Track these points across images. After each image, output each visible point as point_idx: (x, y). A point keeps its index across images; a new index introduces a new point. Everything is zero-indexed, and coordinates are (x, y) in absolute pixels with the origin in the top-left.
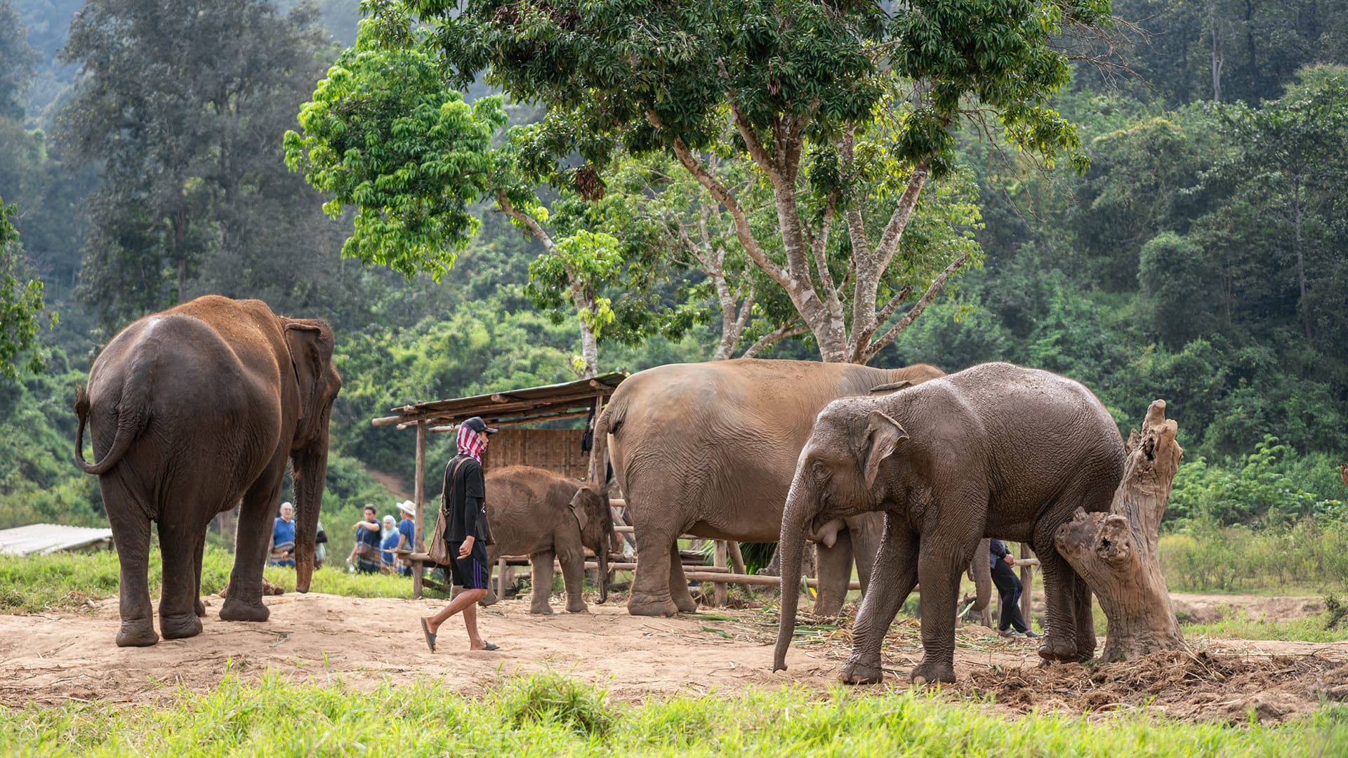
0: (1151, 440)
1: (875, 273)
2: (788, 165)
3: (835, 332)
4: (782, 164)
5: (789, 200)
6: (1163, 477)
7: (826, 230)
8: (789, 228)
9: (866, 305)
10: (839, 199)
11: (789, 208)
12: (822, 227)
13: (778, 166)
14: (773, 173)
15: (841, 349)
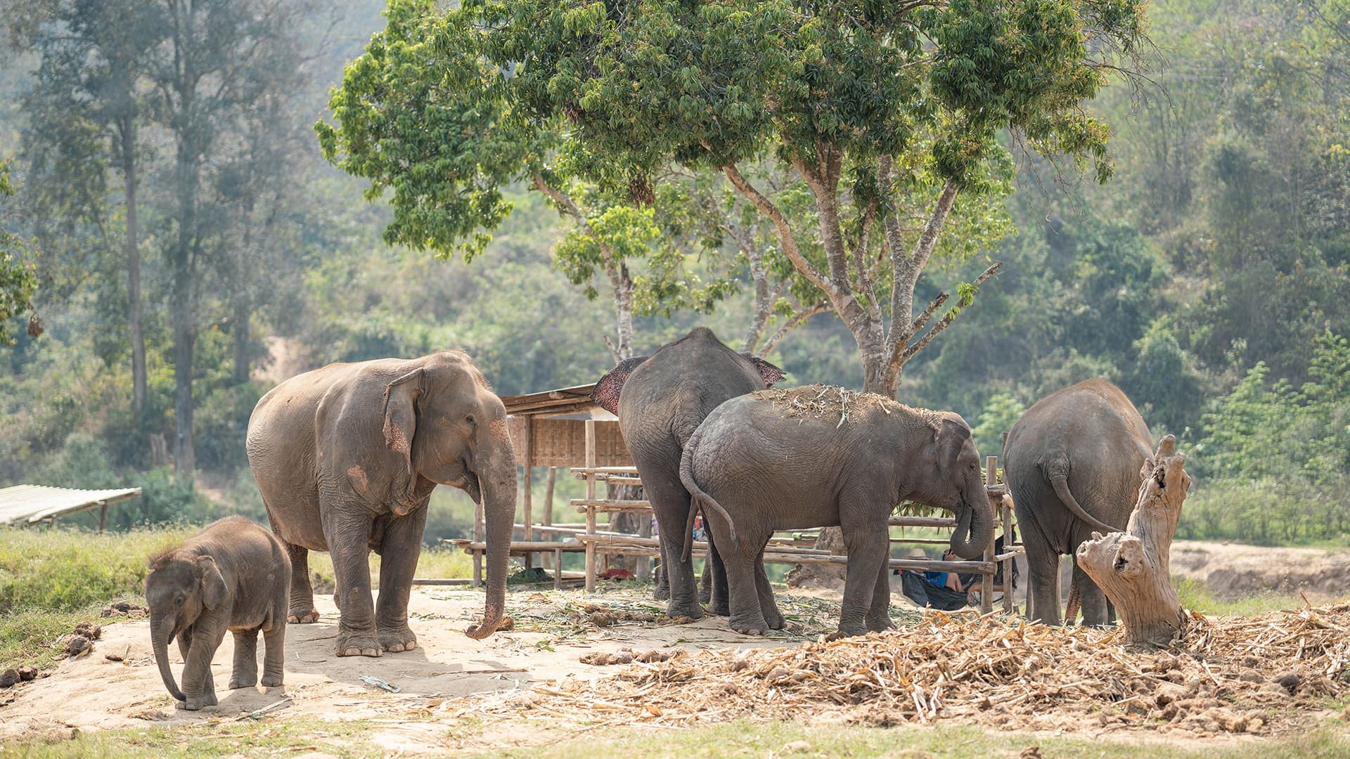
0: (1162, 470)
1: (911, 275)
2: (829, 176)
3: (874, 334)
4: (824, 175)
5: (830, 209)
6: (1173, 503)
7: (865, 238)
8: (830, 235)
9: (902, 307)
10: (879, 208)
11: (831, 217)
12: (861, 235)
13: (820, 178)
14: (815, 183)
15: (880, 351)
